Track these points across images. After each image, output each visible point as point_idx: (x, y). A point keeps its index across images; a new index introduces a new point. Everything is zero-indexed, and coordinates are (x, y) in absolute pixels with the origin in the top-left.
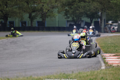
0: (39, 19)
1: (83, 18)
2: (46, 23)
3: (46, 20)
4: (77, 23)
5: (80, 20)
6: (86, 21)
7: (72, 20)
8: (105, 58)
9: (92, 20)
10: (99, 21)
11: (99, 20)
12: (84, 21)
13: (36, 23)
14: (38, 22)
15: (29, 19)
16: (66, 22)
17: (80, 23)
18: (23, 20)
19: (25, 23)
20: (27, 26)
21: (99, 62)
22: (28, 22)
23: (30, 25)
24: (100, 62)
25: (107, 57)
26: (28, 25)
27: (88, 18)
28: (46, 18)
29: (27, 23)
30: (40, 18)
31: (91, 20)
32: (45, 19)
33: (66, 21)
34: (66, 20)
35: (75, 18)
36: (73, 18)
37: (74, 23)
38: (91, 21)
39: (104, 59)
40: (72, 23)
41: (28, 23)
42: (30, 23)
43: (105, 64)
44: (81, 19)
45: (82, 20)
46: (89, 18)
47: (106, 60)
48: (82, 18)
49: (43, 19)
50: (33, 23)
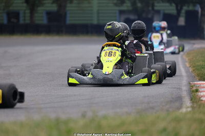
0: (50, 5)
1: (158, 3)
2: (68, 15)
3: (68, 8)
4: (144, 15)
5: (150, 8)
6: (167, 12)
7: (130, 8)
8: (197, 91)
9: (181, 9)
10: (197, 12)
11: (198, 8)
12: (162, 12)
13: (44, 15)
14: (49, 13)
15: (25, 5)
16: (117, 15)
17: (150, 16)
18: (11, 8)
19: (16, 15)
20: (22, 22)
21: (179, 99)
22: (25, 13)
23: (28, 21)
24: (181, 99)
25: (203, 87)
26: (25, 20)
27: (171, 5)
28: (68, 5)
29: (21, 15)
30: (53, 3)
31: (177, 9)
32: (65, 7)
33: (117, 12)
34: (118, 8)
35: (139, 5)
36: (134, 4)
37: (136, 17)
38: (179, 12)
39: (194, 92)
40: (132, 17)
41: (25, 17)
42: (28, 15)
43: (193, 103)
44: (153, 6)
45: (156, 8)
46: (174, 5)
47: (197, 93)
48: (156, 4)
49: (60, 6)
50: (36, 15)
